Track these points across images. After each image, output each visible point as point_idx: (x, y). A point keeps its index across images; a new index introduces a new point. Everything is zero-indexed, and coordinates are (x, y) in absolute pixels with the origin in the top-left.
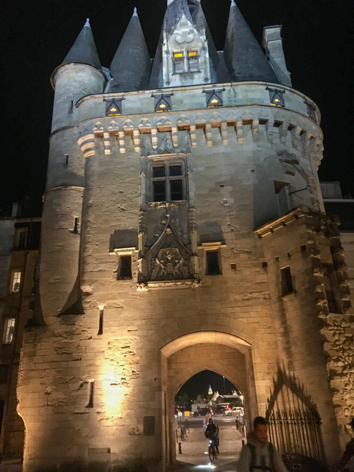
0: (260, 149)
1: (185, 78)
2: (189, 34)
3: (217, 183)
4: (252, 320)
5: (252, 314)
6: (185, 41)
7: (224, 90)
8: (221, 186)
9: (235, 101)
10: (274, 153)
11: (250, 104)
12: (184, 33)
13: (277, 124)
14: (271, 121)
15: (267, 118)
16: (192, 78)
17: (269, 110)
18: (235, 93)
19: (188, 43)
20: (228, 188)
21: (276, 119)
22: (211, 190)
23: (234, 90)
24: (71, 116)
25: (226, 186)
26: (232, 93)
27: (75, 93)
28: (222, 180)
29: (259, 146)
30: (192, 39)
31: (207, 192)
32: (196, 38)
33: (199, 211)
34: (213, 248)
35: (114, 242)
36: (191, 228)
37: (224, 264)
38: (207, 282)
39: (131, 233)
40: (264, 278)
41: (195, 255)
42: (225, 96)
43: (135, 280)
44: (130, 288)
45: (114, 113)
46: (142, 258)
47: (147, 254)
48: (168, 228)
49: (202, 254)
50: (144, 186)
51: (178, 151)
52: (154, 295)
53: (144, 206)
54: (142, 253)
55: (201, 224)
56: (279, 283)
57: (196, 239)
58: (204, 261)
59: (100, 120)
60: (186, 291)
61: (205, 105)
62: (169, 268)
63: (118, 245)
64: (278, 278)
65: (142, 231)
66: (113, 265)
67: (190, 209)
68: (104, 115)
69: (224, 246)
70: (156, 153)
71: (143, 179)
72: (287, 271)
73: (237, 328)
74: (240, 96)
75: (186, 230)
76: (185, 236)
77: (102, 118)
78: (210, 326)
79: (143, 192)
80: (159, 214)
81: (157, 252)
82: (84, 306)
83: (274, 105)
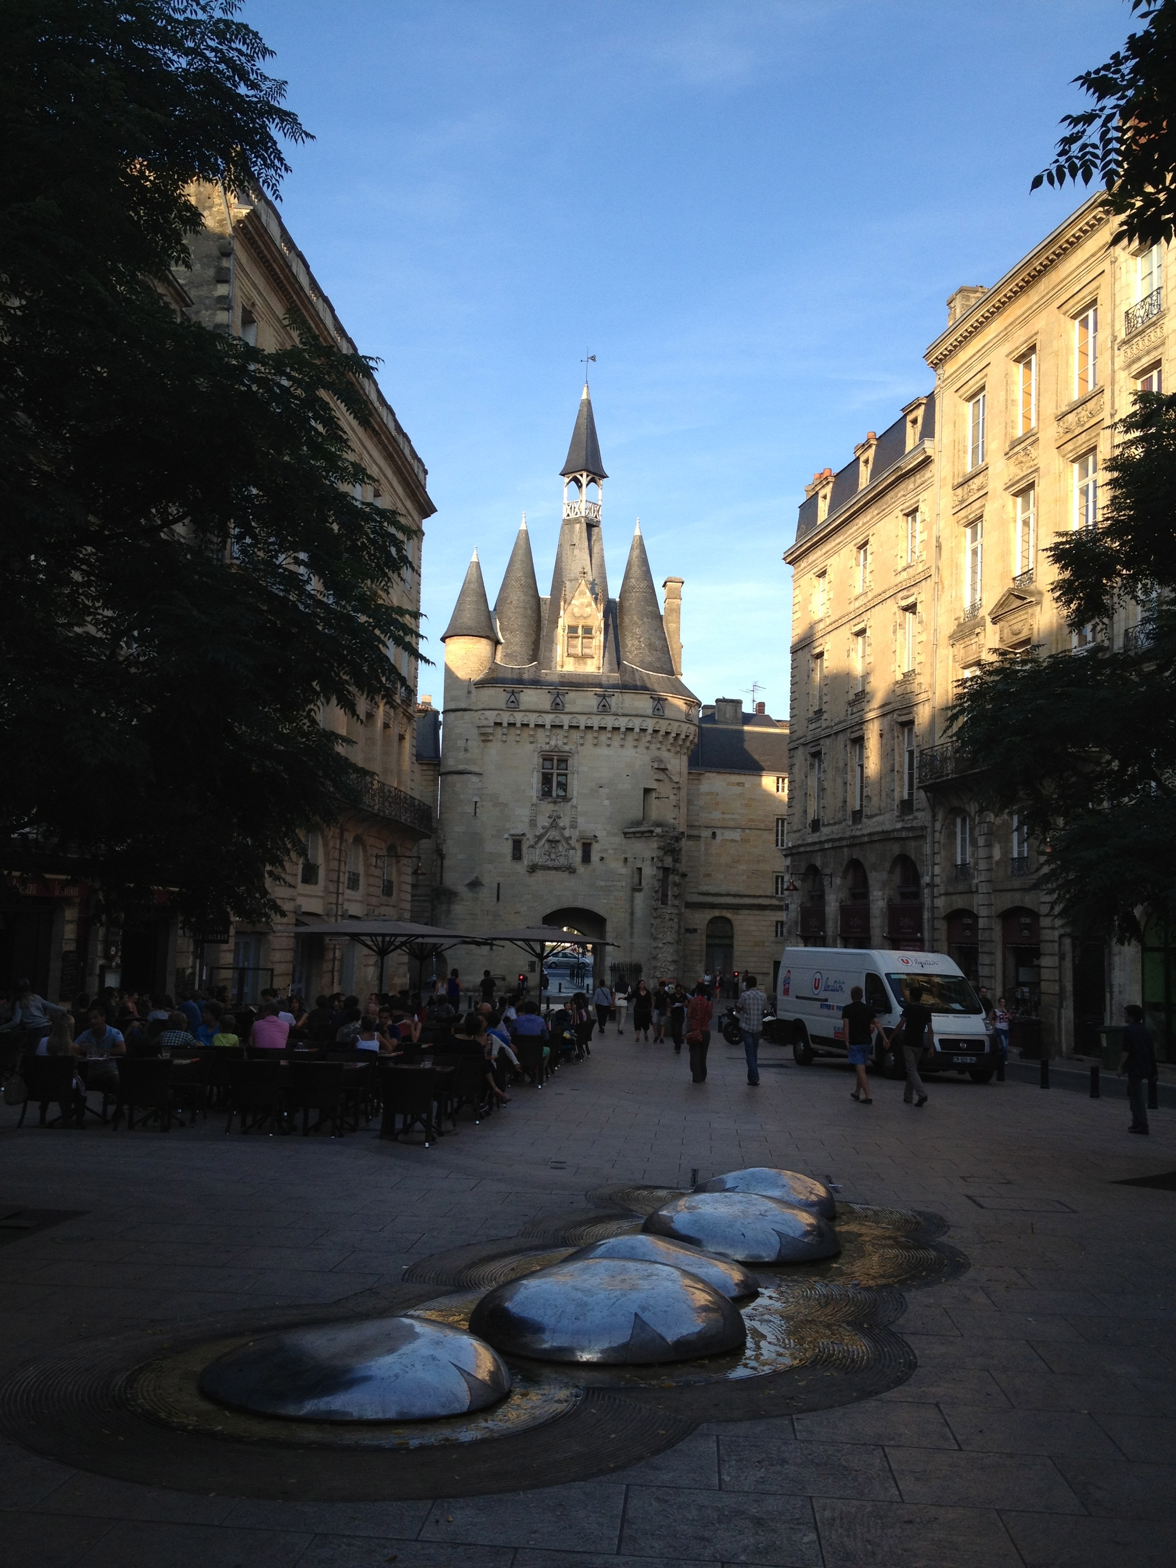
0: (637, 755)
1: (579, 663)
2: (586, 606)
3: (597, 784)
4: (612, 902)
5: (613, 898)
6: (581, 616)
7: (613, 695)
8: (600, 787)
9: (622, 708)
10: (649, 760)
11: (634, 713)
12: (582, 604)
14: (650, 731)
15: (646, 728)
17: (649, 720)
18: (623, 699)
19: (585, 618)
20: (605, 791)
21: (655, 729)
22: (591, 791)
23: (622, 696)
24: (470, 697)
25: (605, 788)
26: (620, 699)
27: (473, 669)
28: (602, 782)
30: (589, 613)
31: (588, 792)
32: (593, 614)
33: (580, 808)
34: (589, 841)
35: (509, 829)
36: (574, 826)
37: (595, 857)
38: (581, 869)
39: (522, 822)
40: (624, 871)
41: (574, 848)
42: (613, 702)
43: (526, 862)
44: (521, 868)
45: (513, 705)
46: (532, 847)
47: (536, 843)
48: (554, 821)
49: (579, 846)
50: (535, 780)
51: (567, 748)
52: (539, 875)
53: (535, 800)
54: (532, 842)
55: (580, 820)
56: (633, 878)
57: (575, 834)
58: (579, 853)
59: (501, 712)
60: (565, 875)
61: (595, 709)
62: (553, 856)
63: (512, 832)
64: (633, 873)
65: (533, 823)
66: (507, 848)
67: (573, 807)
68: (504, 707)
69: (597, 842)
70: (547, 747)
71: (535, 773)
72: (640, 869)
73: (599, 906)
74: (627, 704)
75: (568, 825)
76: (567, 830)
77: (502, 710)
78: (580, 904)
79: (535, 786)
80: (547, 808)
81: (543, 841)
82: (485, 880)
83: (653, 716)
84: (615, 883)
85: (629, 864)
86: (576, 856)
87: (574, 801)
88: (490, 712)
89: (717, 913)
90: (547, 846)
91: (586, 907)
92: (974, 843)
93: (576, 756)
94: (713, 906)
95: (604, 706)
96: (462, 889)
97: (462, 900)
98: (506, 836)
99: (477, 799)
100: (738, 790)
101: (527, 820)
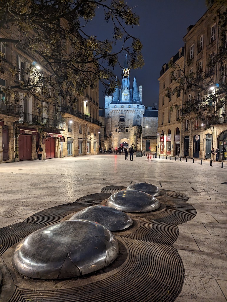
10: (137, 115)
16: (127, 100)
22: (128, 120)
24: (109, 106)
27: (109, 102)
32: (128, 92)
37: (128, 131)
38: (126, 133)
43: (118, 132)
45: (115, 107)
47: (119, 128)
48: (122, 125)
52: (120, 134)
57: (125, 127)
61: (128, 107)
62: (122, 130)
63: (116, 127)
66: (115, 130)
69: (129, 128)
70: (121, 114)
72: (135, 133)
74: (133, 106)
79: (119, 119)
82: (112, 134)
83: (138, 108)
84: (131, 135)
86: (125, 130)
87: (125, 122)
88: (112, 108)
89: (147, 139)
92: (189, 124)
93: (125, 115)
94: (147, 138)
96: (108, 136)
99: (110, 122)
100: (151, 120)
101: (118, 125)
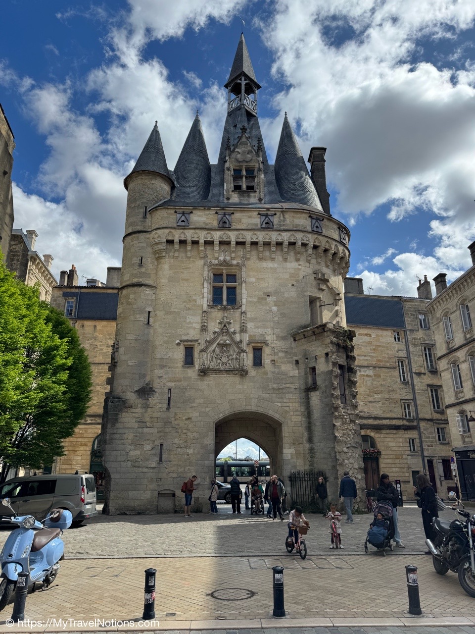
0: (300, 267)
1: (243, 196)
2: (248, 154)
3: (264, 293)
4: (285, 404)
5: (285, 400)
6: (244, 160)
7: (275, 214)
8: (268, 296)
9: (284, 225)
10: (311, 272)
11: (295, 229)
12: (244, 152)
13: (315, 247)
14: (311, 245)
15: (307, 242)
16: (249, 196)
17: (310, 236)
18: (284, 218)
19: (247, 162)
20: (272, 299)
21: (315, 244)
22: (259, 299)
23: (283, 215)
24: (145, 221)
25: (272, 296)
26: (282, 218)
27: (148, 199)
28: (269, 290)
29: (300, 265)
30: (250, 158)
31: (256, 300)
32: (254, 158)
33: (249, 315)
34: (259, 345)
35: (181, 335)
36: (243, 330)
37: (266, 360)
38: (252, 372)
39: (194, 328)
40: (296, 373)
41: (245, 351)
42: (276, 220)
43: (197, 367)
44: (192, 373)
45: (183, 224)
46: (203, 351)
47: (207, 347)
48: (225, 327)
49: (250, 350)
50: (206, 291)
51: (235, 262)
52: (211, 380)
53: (205, 307)
54: (203, 346)
55: (250, 325)
56: (306, 378)
57: (246, 338)
58: (251, 356)
59: (173, 231)
60: (237, 379)
61: (259, 226)
62: (224, 360)
63: (184, 338)
64: (306, 374)
65: (204, 329)
66: (179, 354)
67: (242, 313)
68: (175, 225)
69: (267, 345)
70: (217, 262)
71: (206, 285)
72: (314, 369)
73: (273, 409)
74: (288, 222)
75: (238, 330)
76: (238, 335)
77: (174, 228)
78: (253, 407)
79: (205, 295)
80: (217, 315)
81: (215, 346)
82: (156, 385)
83: (313, 232)
84: (288, 385)
85: (301, 365)
86: (248, 359)
87: (244, 308)
88: (163, 230)
90: (217, 351)
91: (261, 410)
93: (244, 269)
95: (267, 223)
96: (131, 397)
97: (131, 407)
98: (178, 341)
99: (150, 309)
100: (367, 339)
101: (198, 326)
